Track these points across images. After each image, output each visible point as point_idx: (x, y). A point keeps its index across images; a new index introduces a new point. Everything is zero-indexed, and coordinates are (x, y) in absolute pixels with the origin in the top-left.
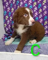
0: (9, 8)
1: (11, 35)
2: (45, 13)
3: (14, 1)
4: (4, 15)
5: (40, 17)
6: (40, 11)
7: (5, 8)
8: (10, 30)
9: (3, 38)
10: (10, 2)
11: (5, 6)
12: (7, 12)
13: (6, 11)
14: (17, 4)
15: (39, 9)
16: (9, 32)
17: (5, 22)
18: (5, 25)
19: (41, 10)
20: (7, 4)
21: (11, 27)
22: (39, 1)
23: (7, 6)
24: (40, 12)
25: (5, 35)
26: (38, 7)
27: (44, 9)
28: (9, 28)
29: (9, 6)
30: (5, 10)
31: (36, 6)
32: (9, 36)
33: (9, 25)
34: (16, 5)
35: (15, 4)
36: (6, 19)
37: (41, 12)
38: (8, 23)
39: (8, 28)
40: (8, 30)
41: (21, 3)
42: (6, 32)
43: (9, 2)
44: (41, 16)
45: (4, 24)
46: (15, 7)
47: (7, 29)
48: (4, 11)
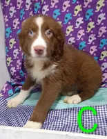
0: (16, 21)
3: (28, 4)
4: (6, 36)
5: (90, 41)
6: (89, 27)
7: (7, 20)
8: (21, 71)
9: (4, 89)
11: (6, 16)
12: (12, 30)
13: (9, 26)
15: (89, 22)
16: (18, 77)
17: (7, 53)
19: (92, 24)
21: (23, 66)
22: (86, 2)
24: (89, 29)
25: (8, 82)
26: (85, 18)
27: (99, 21)
28: (18, 66)
29: (17, 15)
30: (7, 25)
32: (18, 85)
33: (17, 59)
34: (33, 13)
35: (30, 11)
36: (10, 45)
37: (92, 29)
38: (15, 56)
39: (16, 67)
40: (15, 73)
41: (46, 8)
43: (16, 7)
44: (94, 38)
47: (13, 69)
48: (6, 27)
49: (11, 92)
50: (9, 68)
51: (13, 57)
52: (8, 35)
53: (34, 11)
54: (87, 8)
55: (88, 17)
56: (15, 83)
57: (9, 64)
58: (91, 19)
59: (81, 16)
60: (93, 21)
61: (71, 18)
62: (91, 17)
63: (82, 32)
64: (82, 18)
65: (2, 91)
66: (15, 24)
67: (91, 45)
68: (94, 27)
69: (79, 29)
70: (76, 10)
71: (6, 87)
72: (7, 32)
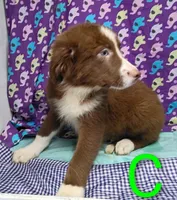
0: (28, 29)
2: (154, 50)
3: (48, 4)
4: (10, 50)
5: (137, 63)
7: (14, 26)
8: (31, 106)
9: (5, 134)
10: (33, 6)
11: (14, 21)
12: (20, 41)
13: (16, 36)
16: (25, 115)
17: (11, 77)
18: (13, 87)
19: (141, 39)
22: (136, 5)
25: (10, 123)
26: (131, 29)
28: (27, 98)
29: (30, 19)
30: (14, 34)
31: (123, 25)
32: (24, 128)
33: (25, 87)
34: (54, 19)
35: (50, 14)
36: (17, 65)
37: (141, 46)
38: (23, 82)
39: (24, 99)
40: (20, 108)
42: (14, 114)
43: (29, 7)
44: (143, 59)
45: (9, 84)
46: (51, 25)
47: (18, 103)
48: (10, 37)
49: (16, 137)
50: (11, 101)
51: (19, 83)
53: (55, 16)
54: (136, 16)
55: (136, 28)
56: (21, 124)
57: (12, 94)
58: (140, 32)
59: (126, 27)
60: (143, 34)
62: (140, 28)
65: (2, 137)
66: (25, 33)
67: (140, 68)
68: (144, 43)
71: (9, 131)
72: (13, 45)
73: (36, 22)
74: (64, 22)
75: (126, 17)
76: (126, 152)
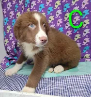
1: (15, 58)
3: (21, 0)
4: (4, 24)
5: (67, 27)
6: (66, 16)
7: (5, 12)
8: (15, 49)
10: (14, 2)
11: (5, 10)
13: (7, 17)
14: (26, 5)
15: (66, 13)
16: (12, 54)
17: (5, 36)
18: (6, 41)
20: (9, 6)
21: (16, 45)
23: (9, 8)
25: (5, 57)
26: (63, 10)
28: (13, 46)
29: (13, 8)
31: (59, 8)
32: (12, 59)
35: (22, 5)
36: (7, 30)
38: (11, 38)
39: (11, 46)
40: (10, 50)
42: (8, 53)
43: (12, 3)
45: (5, 39)
46: (22, 11)
48: (4, 17)
49: (8, 64)
50: (6, 47)
51: (9, 39)
52: (6, 23)
53: (25, 6)
55: (65, 9)
56: (10, 58)
57: (6, 44)
58: (67, 11)
59: (60, 9)
60: (69, 12)
61: (53, 10)
63: (60, 21)
64: (61, 10)
65: (2, 64)
66: (11, 15)
67: (68, 30)
69: (58, 18)
70: (57, 4)
71: (4, 61)
72: (5, 21)
73: (16, 10)
74: (29, 9)
75: (60, 4)
76: (59, 72)
